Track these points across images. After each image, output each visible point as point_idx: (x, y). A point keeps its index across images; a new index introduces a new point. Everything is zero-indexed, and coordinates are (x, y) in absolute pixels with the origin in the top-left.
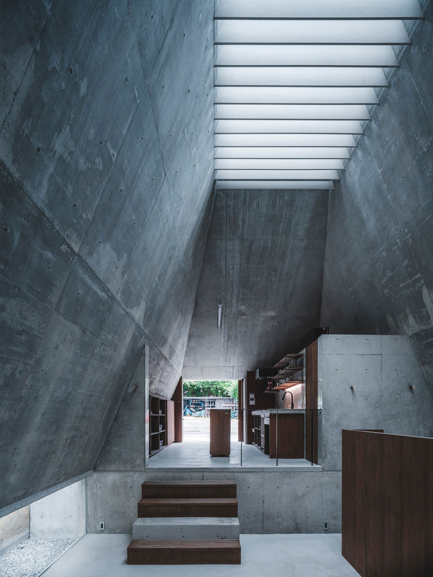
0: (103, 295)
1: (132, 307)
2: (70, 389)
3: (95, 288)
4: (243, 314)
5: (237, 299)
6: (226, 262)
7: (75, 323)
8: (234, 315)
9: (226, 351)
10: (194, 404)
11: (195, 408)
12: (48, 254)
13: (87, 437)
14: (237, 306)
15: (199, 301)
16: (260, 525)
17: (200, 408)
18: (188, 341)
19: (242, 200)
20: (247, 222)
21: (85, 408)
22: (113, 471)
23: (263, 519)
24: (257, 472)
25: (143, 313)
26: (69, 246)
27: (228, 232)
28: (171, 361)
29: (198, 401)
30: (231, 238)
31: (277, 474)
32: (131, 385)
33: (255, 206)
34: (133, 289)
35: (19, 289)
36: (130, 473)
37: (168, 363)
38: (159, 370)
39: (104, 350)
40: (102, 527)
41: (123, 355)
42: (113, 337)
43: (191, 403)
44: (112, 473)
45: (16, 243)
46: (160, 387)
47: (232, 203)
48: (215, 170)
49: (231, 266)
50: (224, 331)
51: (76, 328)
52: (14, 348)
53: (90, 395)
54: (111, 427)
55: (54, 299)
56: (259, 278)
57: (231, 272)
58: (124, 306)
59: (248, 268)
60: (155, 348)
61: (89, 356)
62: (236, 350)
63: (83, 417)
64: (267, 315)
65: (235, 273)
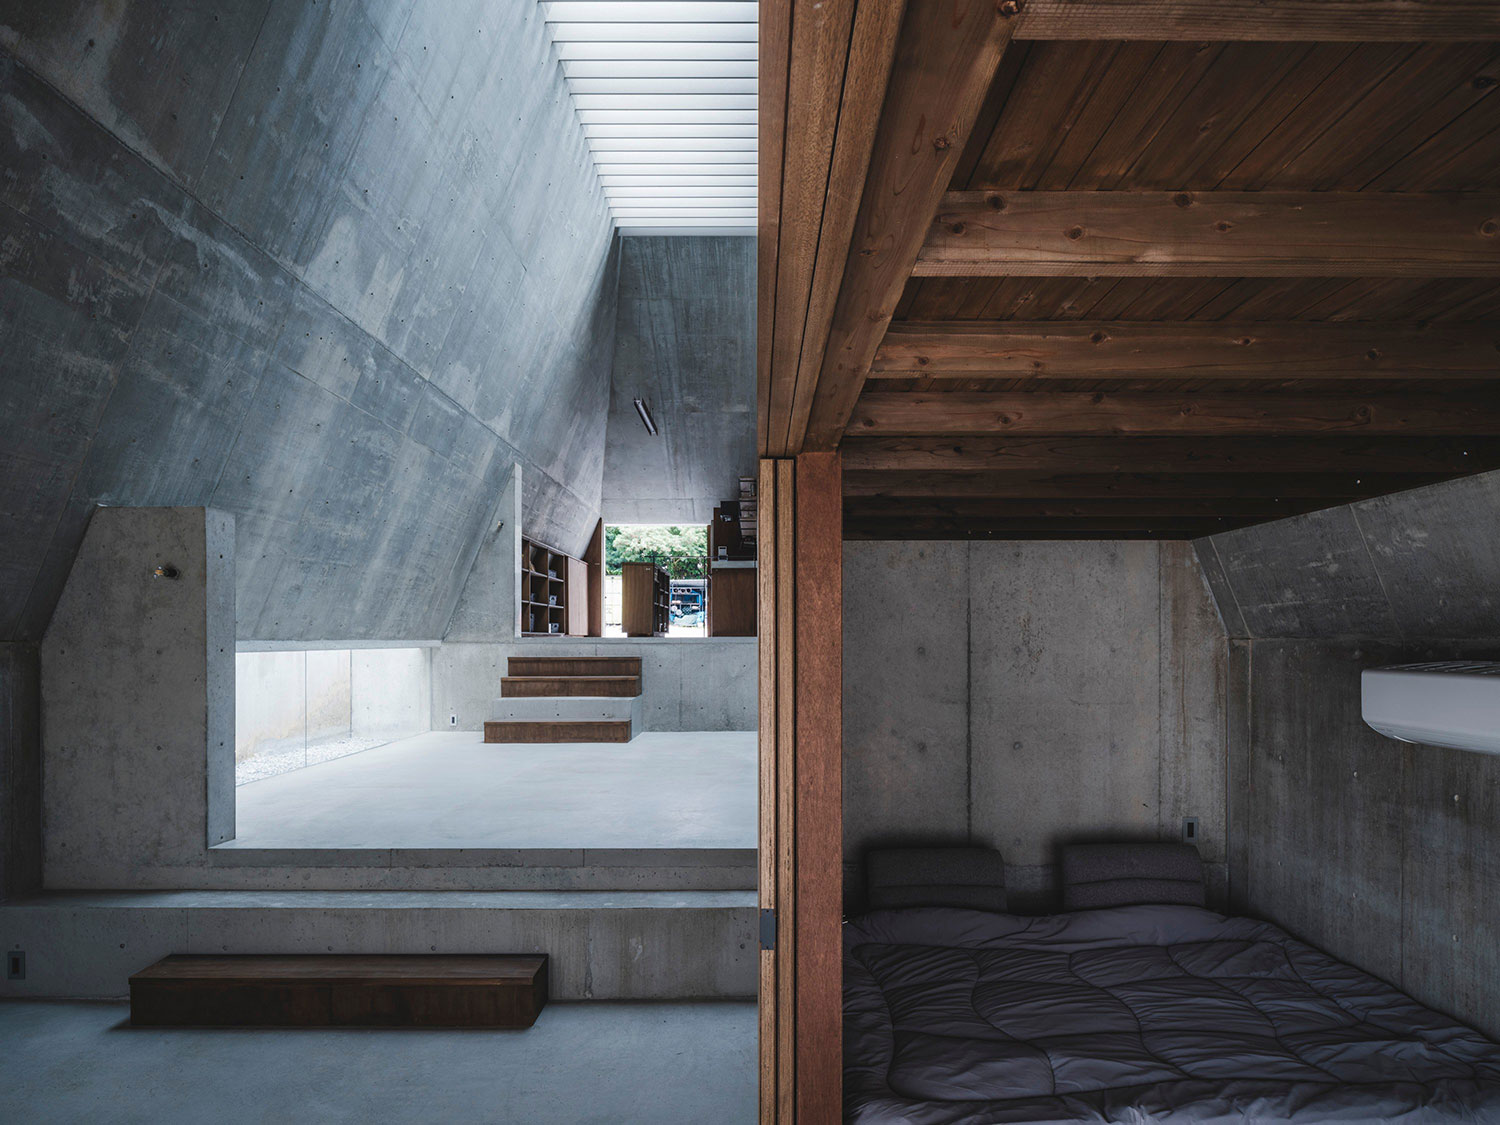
0: (454, 412)
1: (490, 419)
2: (417, 517)
3: (445, 407)
4: (694, 410)
5: (680, 386)
6: (652, 330)
7: (424, 444)
8: (678, 410)
9: (674, 472)
10: (681, 597)
11: (683, 606)
12: (405, 390)
13: (434, 584)
14: (682, 397)
15: (617, 389)
16: (677, 719)
17: (694, 608)
18: (605, 455)
19: (663, 247)
20: (675, 275)
21: (431, 544)
22: (470, 642)
23: (680, 711)
24: (674, 644)
25: (509, 423)
26: (421, 377)
27: (649, 289)
28: (569, 488)
29: (688, 590)
30: (654, 297)
31: (701, 646)
32: (495, 521)
33: (683, 254)
34: (490, 398)
35: (381, 422)
36: (493, 645)
37: (564, 492)
38: (545, 502)
39: (455, 472)
40: (453, 722)
41: (482, 478)
42: (466, 456)
43: (673, 596)
44: (468, 645)
45: (382, 389)
46: (551, 532)
47: (648, 251)
48: (613, 218)
49: (661, 336)
50: (667, 438)
51: (425, 450)
52: (374, 472)
53: (439, 527)
54: (467, 581)
55: (407, 425)
56: (709, 354)
57: (663, 345)
58: (479, 419)
59: (689, 340)
60: (533, 468)
61: (438, 479)
62: (692, 469)
63: (429, 555)
64: (734, 411)
65: (669, 346)
